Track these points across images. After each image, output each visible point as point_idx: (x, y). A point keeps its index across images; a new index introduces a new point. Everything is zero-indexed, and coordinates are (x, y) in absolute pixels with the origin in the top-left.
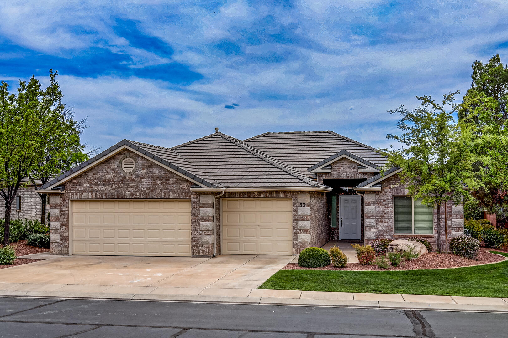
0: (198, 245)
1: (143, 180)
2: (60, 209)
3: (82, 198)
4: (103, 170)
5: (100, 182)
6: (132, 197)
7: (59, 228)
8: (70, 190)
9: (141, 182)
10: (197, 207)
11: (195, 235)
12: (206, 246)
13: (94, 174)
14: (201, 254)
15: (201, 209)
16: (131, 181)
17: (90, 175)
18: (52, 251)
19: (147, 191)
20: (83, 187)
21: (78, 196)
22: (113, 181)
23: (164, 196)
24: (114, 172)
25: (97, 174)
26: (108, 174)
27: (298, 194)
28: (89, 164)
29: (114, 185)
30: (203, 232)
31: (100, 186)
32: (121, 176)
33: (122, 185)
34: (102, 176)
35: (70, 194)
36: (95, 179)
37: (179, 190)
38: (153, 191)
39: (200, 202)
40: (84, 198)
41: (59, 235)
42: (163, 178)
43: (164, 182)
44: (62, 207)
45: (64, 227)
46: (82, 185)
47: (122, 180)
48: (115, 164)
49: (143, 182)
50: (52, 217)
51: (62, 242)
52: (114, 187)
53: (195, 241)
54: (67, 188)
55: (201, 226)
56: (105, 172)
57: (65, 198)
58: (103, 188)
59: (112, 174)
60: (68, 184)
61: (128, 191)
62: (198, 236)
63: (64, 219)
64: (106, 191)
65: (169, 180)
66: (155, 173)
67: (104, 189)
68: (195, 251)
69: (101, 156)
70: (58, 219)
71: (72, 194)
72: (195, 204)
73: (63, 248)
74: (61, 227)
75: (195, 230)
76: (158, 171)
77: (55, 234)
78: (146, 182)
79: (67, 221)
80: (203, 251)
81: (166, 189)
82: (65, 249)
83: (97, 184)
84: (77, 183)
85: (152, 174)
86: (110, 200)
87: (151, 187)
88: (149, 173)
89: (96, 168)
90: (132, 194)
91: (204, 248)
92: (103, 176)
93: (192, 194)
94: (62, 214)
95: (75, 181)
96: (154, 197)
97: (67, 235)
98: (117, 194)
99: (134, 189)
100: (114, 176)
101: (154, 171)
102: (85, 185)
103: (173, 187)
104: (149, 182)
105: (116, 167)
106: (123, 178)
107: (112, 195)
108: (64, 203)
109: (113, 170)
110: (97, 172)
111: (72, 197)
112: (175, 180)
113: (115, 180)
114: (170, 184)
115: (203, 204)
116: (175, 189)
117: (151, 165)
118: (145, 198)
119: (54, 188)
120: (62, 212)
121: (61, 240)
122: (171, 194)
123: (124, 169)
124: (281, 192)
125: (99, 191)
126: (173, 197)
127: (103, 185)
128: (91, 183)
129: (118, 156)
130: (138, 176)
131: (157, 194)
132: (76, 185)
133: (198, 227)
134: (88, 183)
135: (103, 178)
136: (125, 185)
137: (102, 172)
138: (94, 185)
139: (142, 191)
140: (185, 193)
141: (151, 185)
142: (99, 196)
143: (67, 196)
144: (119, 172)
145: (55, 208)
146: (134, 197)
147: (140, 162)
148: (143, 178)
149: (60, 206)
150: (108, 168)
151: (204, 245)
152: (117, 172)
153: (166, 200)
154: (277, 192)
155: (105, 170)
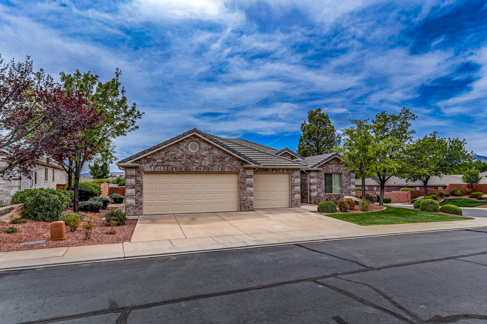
0: (245, 203)
1: (205, 158)
2: (135, 179)
3: (156, 170)
4: (173, 150)
5: (171, 159)
6: (197, 170)
7: (135, 194)
8: (145, 164)
9: (204, 160)
10: (244, 178)
11: (243, 196)
12: (250, 203)
13: (166, 153)
14: (247, 209)
15: (247, 179)
16: (196, 159)
17: (163, 153)
18: (128, 213)
19: (208, 166)
20: (156, 162)
21: (152, 169)
22: (182, 158)
23: (221, 170)
24: (183, 152)
25: (168, 153)
26: (178, 153)
27: (294, 170)
28: (166, 144)
29: (182, 161)
30: (248, 194)
31: (171, 162)
32: (188, 155)
33: (189, 161)
34: (172, 154)
35: (145, 167)
36: (167, 156)
37: (232, 166)
38: (213, 166)
39: (247, 174)
40: (157, 170)
41: (134, 200)
42: (221, 157)
43: (221, 160)
44: (137, 178)
45: (139, 193)
46: (156, 161)
47: (189, 158)
48: (183, 146)
49: (206, 160)
50: (128, 186)
51: (137, 205)
52: (183, 163)
53: (243, 201)
54: (142, 162)
55: (247, 190)
56: (175, 152)
57: (140, 170)
58: (173, 163)
59: (181, 153)
60: (142, 159)
61: (194, 166)
62: (245, 197)
63: (139, 187)
64: (176, 166)
65: (225, 159)
66: (214, 154)
67: (175, 164)
68: (243, 207)
69: (175, 139)
70: (133, 187)
71: (147, 167)
72: (243, 176)
73: (138, 210)
74: (136, 193)
75: (243, 193)
76: (216, 152)
77: (131, 199)
78: (207, 160)
79: (142, 188)
80: (248, 207)
81: (222, 165)
82: (140, 211)
83: (168, 160)
84: (151, 159)
85: (212, 154)
86: (180, 172)
87: (211, 163)
88: (210, 154)
89: (168, 148)
90: (197, 168)
91: (249, 205)
92: (174, 154)
93: (241, 169)
94: (137, 183)
95: (149, 157)
96: (214, 170)
97: (142, 200)
98: (185, 168)
99: (199, 164)
100: (183, 155)
101: (214, 152)
102: (158, 161)
103: (227, 164)
104: (210, 160)
105: (184, 148)
106: (190, 156)
107: (181, 169)
108: (139, 174)
109: (181, 150)
110: (168, 151)
111: (146, 169)
112: (229, 159)
113: (183, 158)
114: (225, 162)
115: (248, 175)
116: (229, 165)
117: (212, 148)
118: (207, 171)
119: (134, 162)
120: (137, 181)
121: (136, 204)
122: (226, 168)
123: (190, 150)
124: (285, 169)
125: (171, 165)
126: (228, 171)
127: (174, 161)
128: (164, 159)
129: (186, 140)
130: (202, 155)
131: (216, 168)
132: (150, 161)
133: (245, 191)
134: (161, 160)
135: (173, 156)
136: (192, 161)
137: (173, 151)
138: (166, 161)
139: (205, 166)
140: (236, 168)
141: (212, 162)
142: (170, 169)
143: (142, 169)
144: (187, 152)
145: (131, 178)
146: (198, 170)
147: (203, 145)
148: (205, 157)
149: (135, 176)
150: (178, 148)
151: (249, 203)
152: (185, 152)
153: (223, 173)
154: (283, 169)
155: (176, 150)
